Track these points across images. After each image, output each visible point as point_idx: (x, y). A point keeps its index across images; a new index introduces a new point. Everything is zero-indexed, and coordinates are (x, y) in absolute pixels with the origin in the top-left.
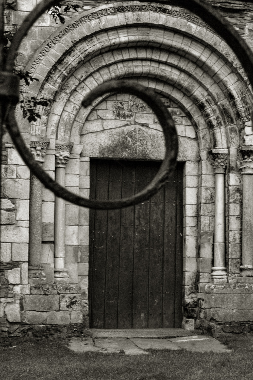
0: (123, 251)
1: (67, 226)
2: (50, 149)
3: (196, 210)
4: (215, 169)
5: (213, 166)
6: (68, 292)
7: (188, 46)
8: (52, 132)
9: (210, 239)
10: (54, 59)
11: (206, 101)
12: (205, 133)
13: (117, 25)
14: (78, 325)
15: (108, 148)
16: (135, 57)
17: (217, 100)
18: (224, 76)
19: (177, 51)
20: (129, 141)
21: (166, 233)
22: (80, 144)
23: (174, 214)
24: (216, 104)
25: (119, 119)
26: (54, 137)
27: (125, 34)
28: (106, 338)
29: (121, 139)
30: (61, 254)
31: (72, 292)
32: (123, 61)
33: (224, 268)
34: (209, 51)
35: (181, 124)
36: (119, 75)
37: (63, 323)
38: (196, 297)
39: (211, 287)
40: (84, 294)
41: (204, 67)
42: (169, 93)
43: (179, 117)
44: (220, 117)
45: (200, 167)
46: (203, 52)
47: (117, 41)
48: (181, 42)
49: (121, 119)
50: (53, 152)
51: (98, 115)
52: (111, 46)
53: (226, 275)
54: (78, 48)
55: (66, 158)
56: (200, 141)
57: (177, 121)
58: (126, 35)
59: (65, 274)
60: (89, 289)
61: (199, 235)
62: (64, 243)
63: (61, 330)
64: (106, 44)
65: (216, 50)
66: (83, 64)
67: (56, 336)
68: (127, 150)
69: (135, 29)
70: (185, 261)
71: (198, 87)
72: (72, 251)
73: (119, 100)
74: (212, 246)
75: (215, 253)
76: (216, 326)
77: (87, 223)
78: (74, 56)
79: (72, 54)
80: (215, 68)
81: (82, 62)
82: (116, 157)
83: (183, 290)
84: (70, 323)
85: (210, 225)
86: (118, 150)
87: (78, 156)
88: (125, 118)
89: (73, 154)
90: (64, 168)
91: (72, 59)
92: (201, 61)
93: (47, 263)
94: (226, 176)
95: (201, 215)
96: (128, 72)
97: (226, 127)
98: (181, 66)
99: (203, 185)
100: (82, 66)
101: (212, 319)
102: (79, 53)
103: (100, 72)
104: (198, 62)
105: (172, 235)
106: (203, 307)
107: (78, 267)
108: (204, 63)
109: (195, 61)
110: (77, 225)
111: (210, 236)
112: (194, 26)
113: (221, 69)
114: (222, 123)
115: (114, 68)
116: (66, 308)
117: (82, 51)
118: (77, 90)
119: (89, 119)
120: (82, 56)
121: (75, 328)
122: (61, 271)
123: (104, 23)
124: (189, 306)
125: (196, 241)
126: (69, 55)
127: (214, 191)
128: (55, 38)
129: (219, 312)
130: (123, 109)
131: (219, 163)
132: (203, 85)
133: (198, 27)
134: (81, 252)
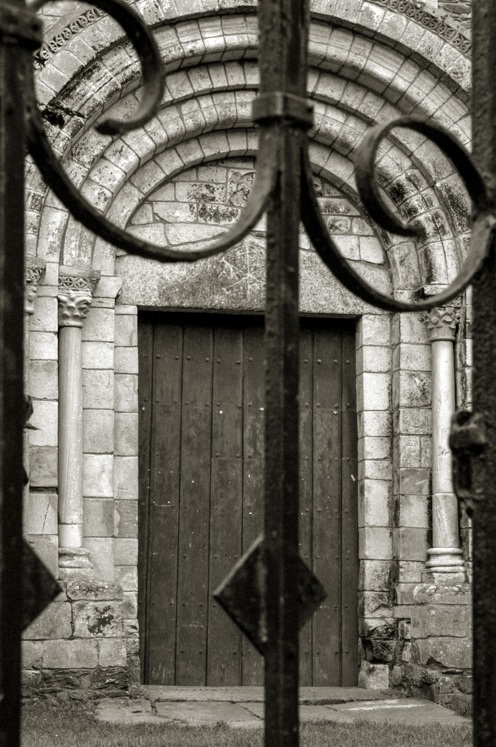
0: (219, 512)
1: (86, 455)
2: (47, 285)
3: (387, 422)
4: (431, 329)
5: (427, 324)
6: (93, 598)
7: (365, 56)
8: (51, 247)
9: (421, 487)
10: (53, 87)
11: (409, 179)
12: (407, 251)
13: (196, 12)
14: (116, 672)
15: (181, 286)
16: (240, 83)
17: (433, 176)
18: (452, 123)
19: (340, 70)
20: (229, 271)
21: (317, 473)
22: (115, 276)
23: (336, 433)
24: (432, 186)
25: (203, 221)
26: (56, 258)
27: (216, 31)
28: (183, 701)
29: (209, 266)
30: (73, 515)
31: (100, 597)
32: (212, 93)
33: (457, 550)
34: (414, 66)
35: (350, 233)
36: (203, 123)
37: (81, 666)
38: (393, 617)
39: (428, 591)
40: (129, 606)
41: (403, 102)
42: (321, 164)
43: (345, 218)
44: (442, 214)
45: (395, 326)
46: (399, 69)
47: (199, 45)
48: (348, 48)
49: (209, 222)
50: (55, 292)
51: (155, 214)
52: (184, 58)
53: (463, 565)
54: (108, 63)
55: (85, 306)
56: (394, 271)
57: (340, 225)
58: (220, 33)
59: (85, 560)
60: (140, 596)
61: (396, 477)
62: (82, 491)
63: (77, 682)
64: (173, 53)
65: (432, 63)
66: (120, 98)
67: (64, 695)
68: (224, 289)
69: (240, 20)
70: (364, 536)
71: (389, 148)
72: (100, 511)
73: (203, 180)
74: (427, 502)
75: (435, 517)
76: (441, 677)
77: (134, 450)
78: (99, 80)
79: (94, 76)
80: (429, 105)
81: (118, 95)
82: (199, 305)
83: (360, 602)
84: (98, 665)
85: (420, 456)
86: (203, 290)
87: (112, 303)
88: (217, 220)
89: (99, 297)
90: (80, 327)
91: (93, 87)
92: (395, 90)
93: (42, 535)
94: (458, 346)
95: (401, 434)
96: (224, 116)
97: (455, 237)
98: (349, 103)
99: (402, 366)
100: (118, 104)
101: (431, 662)
102: (110, 74)
103: (160, 117)
104: (389, 94)
105: (332, 478)
106: (408, 636)
107: (114, 546)
108: (403, 94)
109: (381, 91)
110: (112, 453)
111: (422, 478)
112: (378, 11)
113: (444, 107)
114: (447, 228)
115: (191, 109)
116: (88, 632)
117: (118, 69)
118: (108, 157)
119: (134, 221)
120: (118, 80)
121: (110, 677)
122: (74, 552)
123: (166, 6)
124: (375, 636)
125: (389, 492)
126: (89, 78)
127: (430, 381)
128: (54, 39)
129: (449, 646)
130: (213, 199)
131: (440, 317)
132: (401, 143)
133: (388, 13)
134: (119, 512)
